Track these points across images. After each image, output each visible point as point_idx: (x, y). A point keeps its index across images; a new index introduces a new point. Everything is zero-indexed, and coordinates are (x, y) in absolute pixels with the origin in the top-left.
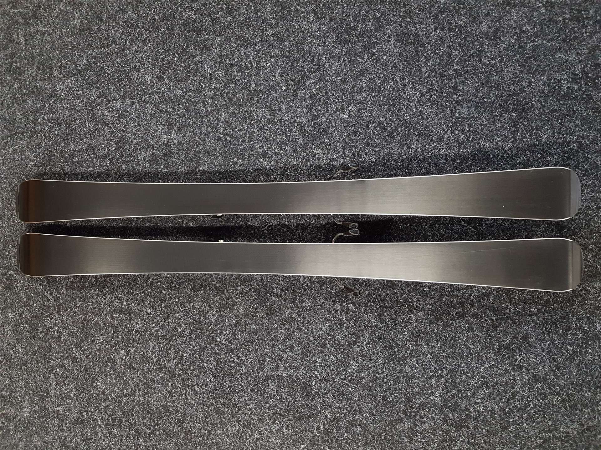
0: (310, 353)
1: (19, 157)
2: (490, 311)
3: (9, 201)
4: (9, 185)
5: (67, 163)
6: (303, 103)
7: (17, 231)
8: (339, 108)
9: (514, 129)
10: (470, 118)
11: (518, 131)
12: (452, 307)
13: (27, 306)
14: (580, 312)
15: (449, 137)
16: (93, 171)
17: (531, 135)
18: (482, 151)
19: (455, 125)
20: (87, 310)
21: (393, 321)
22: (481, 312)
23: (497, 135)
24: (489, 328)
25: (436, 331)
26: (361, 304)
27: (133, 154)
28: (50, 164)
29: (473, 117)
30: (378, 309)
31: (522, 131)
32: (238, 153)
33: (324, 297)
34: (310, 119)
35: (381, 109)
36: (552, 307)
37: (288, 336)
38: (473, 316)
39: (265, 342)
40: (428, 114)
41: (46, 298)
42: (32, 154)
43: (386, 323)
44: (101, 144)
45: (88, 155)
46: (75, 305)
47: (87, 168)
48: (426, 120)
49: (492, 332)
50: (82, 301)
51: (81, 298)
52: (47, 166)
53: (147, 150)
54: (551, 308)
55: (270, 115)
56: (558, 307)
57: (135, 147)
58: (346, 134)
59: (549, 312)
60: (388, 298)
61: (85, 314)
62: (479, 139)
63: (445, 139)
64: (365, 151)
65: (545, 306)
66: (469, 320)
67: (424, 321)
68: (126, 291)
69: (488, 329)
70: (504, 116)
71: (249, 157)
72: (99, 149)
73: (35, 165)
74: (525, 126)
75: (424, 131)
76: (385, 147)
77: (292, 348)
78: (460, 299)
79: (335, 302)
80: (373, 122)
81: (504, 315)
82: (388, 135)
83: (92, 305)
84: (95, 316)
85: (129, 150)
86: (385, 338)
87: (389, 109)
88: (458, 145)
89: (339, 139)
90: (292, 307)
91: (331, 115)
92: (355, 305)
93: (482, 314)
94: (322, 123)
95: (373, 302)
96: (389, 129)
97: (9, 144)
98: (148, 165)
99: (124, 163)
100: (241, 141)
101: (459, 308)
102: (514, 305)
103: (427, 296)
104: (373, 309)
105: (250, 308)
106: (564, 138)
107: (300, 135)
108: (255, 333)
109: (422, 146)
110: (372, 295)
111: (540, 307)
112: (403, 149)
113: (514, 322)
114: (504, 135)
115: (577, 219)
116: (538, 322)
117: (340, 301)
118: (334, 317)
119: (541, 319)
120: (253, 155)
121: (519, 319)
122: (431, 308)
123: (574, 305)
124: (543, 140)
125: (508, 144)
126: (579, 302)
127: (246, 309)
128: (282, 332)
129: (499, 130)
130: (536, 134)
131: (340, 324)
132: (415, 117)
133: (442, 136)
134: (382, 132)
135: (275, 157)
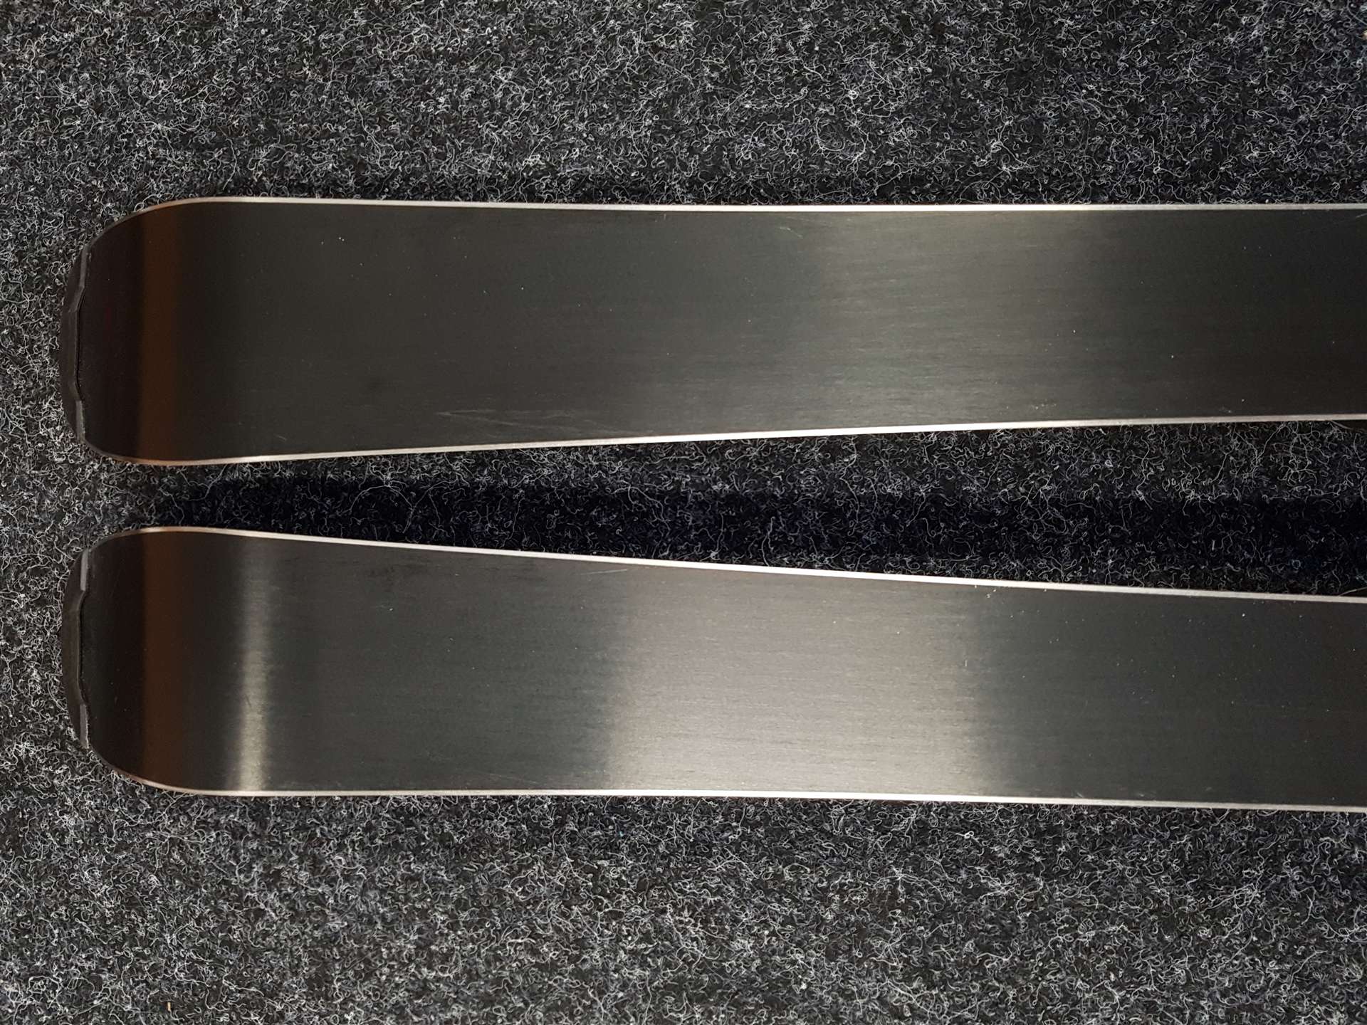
1: (80, 96)
3: (19, 341)
4: (20, 255)
5: (385, 124)
7: (59, 517)
13: (119, 946)
16: (551, 169)
20: (498, 980)
27: (810, 69)
28: (272, 131)
41: (240, 901)
42: (165, 74)
44: (599, 16)
45: (521, 78)
46: (422, 946)
47: (508, 157)
50: (468, 925)
51: (461, 905)
52: (255, 143)
53: (898, 49)
57: (820, 29)
61: (488, 1001)
68: (749, 875)
72: (589, 46)
73: (182, 141)
83: (534, 952)
84: (547, 1010)
85: (782, 51)
97: (19, 18)
98: (902, 134)
99: (752, 123)
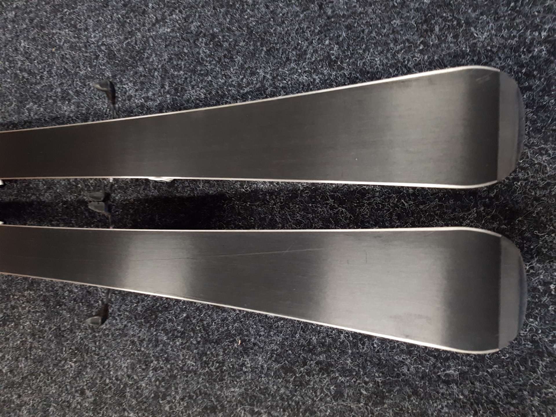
0: (105, 403)
2: (374, 365)
6: (115, 15)
8: (159, 17)
9: (425, 27)
10: (349, 16)
11: (432, 31)
12: (310, 351)
14: (547, 387)
15: (315, 51)
17: (456, 37)
18: (368, 73)
19: (325, 30)
21: (219, 367)
22: (358, 365)
23: (396, 41)
24: (371, 397)
25: (282, 391)
26: (176, 333)
29: (354, 13)
30: (199, 343)
31: (440, 30)
32: (35, 94)
33: (127, 316)
34: (122, 38)
35: (216, 13)
36: (490, 370)
37: (79, 374)
38: (344, 372)
39: (52, 378)
40: (283, 15)
43: (209, 367)
48: (280, 26)
49: (375, 404)
54: (487, 372)
55: (75, 37)
56: (502, 371)
58: (166, 57)
59: (482, 380)
60: (214, 326)
62: (364, 51)
63: (308, 56)
64: (191, 82)
65: (476, 367)
66: (336, 378)
67: (265, 371)
69: (369, 398)
70: (408, 6)
71: (47, 100)
74: (445, 19)
75: (276, 44)
76: (220, 76)
77: (82, 393)
78: (323, 338)
79: (140, 326)
80: (205, 35)
81: (398, 376)
82: (225, 56)
86: (206, 394)
87: (227, 13)
88: (329, 63)
89: (157, 66)
90: (86, 329)
91: (149, 30)
92: (167, 334)
93: (359, 370)
94: (136, 44)
95: (193, 330)
96: (226, 45)
100: (38, 77)
101: (320, 353)
102: (415, 360)
103: (271, 327)
104: (192, 343)
105: (37, 324)
106: (520, 36)
107: (109, 63)
108: (41, 362)
109: (273, 70)
110: (192, 319)
111: (466, 369)
112: (245, 76)
113: (415, 393)
114: (408, 40)
115: (544, 196)
116: (461, 397)
117: (148, 325)
118: (138, 351)
119: (466, 393)
120: (51, 97)
121: (424, 387)
122: (277, 350)
123: (535, 372)
124: (479, 45)
125: (414, 56)
126: (546, 367)
127: (33, 325)
128: (71, 366)
129: (398, 33)
130: (465, 32)
131: (145, 362)
132: (264, 22)
133: (305, 51)
134: (216, 51)
135: (75, 99)
